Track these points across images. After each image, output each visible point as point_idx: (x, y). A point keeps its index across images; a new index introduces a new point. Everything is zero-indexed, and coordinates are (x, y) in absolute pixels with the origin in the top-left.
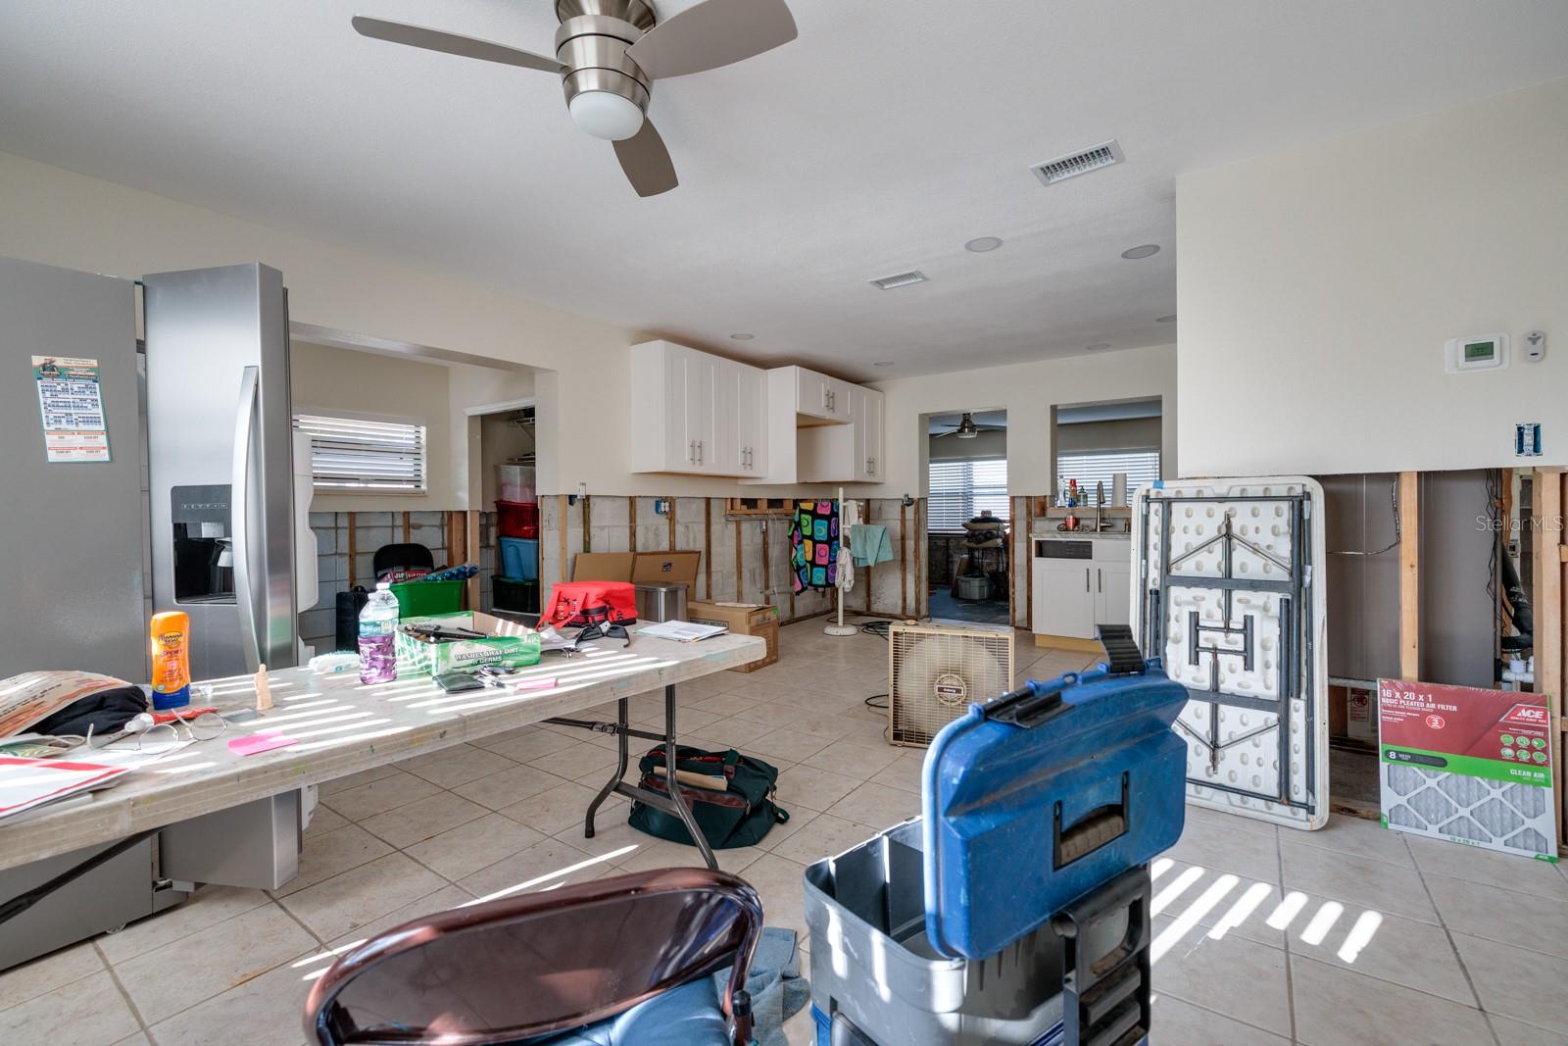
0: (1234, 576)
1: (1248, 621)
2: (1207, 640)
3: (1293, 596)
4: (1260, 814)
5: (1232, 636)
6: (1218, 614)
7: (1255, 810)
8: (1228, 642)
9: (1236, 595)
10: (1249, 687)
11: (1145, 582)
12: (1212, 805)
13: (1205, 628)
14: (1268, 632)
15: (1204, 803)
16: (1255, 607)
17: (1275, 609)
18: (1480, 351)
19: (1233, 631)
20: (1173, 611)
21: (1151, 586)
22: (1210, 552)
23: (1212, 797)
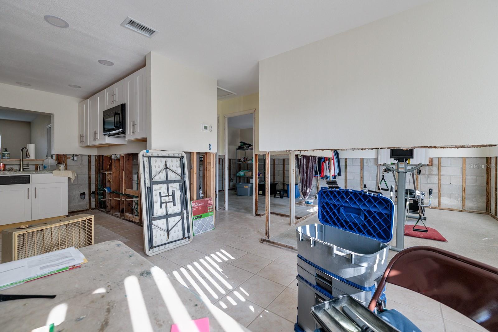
0: (169, 180)
1: (173, 192)
2: (163, 200)
3: (182, 183)
4: (180, 245)
5: (170, 197)
6: (166, 191)
7: (179, 244)
8: (169, 199)
9: (170, 185)
10: (174, 211)
11: (145, 184)
12: (170, 248)
13: (163, 196)
14: (178, 194)
15: (168, 249)
16: (174, 188)
17: (178, 187)
18: (206, 128)
19: (170, 195)
20: (154, 193)
21: (147, 186)
22: (162, 173)
23: (169, 246)
